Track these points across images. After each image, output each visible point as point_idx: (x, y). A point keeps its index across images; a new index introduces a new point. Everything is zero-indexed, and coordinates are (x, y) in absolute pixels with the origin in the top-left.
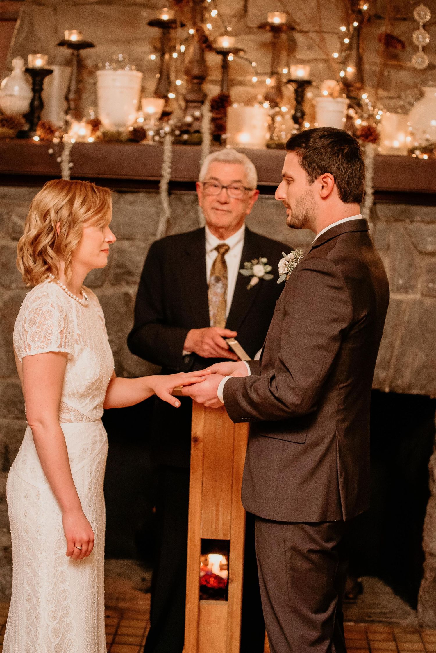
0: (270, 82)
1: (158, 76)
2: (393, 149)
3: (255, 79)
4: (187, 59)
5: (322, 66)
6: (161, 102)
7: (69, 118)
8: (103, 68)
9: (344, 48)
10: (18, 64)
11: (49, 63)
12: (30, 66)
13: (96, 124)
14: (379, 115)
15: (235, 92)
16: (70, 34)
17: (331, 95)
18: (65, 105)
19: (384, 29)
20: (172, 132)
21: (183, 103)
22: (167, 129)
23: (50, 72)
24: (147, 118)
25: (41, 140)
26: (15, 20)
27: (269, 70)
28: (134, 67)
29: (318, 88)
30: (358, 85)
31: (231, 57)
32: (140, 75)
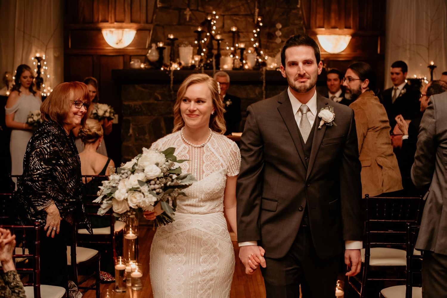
0: (232, 49)
1: (198, 48)
2: (271, 68)
3: (228, 48)
4: (207, 43)
5: (248, 43)
6: (200, 56)
7: (172, 62)
8: (181, 46)
9: (254, 37)
10: (154, 45)
11: (164, 45)
12: (158, 46)
13: (180, 64)
14: (266, 58)
15: (222, 52)
16: (170, 36)
17: (251, 52)
18: (170, 58)
19: (267, 30)
20: (204, 66)
21: (206, 57)
22: (202, 65)
23: (164, 48)
24: (195, 61)
25: (164, 69)
26: (150, 30)
27: (232, 45)
28: (190, 46)
29: (247, 50)
30: (259, 49)
31: (220, 42)
32: (192, 48)
